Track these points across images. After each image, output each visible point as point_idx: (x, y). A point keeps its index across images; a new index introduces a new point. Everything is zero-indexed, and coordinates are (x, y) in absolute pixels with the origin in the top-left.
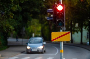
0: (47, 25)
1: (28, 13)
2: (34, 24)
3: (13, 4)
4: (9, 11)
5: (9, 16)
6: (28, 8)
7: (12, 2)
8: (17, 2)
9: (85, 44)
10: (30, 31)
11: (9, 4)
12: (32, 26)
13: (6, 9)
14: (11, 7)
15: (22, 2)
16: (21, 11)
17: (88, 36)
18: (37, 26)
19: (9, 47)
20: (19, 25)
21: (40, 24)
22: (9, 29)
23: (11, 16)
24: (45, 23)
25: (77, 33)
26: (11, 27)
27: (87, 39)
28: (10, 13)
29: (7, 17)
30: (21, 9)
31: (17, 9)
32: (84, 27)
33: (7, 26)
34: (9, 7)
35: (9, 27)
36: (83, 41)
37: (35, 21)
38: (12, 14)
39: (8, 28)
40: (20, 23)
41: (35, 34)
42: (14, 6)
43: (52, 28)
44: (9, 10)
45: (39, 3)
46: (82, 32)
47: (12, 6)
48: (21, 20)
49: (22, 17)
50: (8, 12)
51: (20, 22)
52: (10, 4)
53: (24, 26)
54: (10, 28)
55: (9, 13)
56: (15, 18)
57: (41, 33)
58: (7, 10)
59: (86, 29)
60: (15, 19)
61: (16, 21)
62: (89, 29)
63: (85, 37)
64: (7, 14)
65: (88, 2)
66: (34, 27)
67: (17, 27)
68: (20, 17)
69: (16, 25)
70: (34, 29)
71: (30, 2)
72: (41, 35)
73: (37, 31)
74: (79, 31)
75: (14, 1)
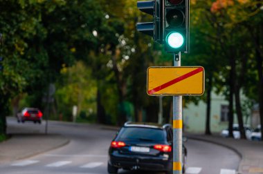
0: (112, 82)
1: (64, 45)
2: (77, 81)
3: (26, 15)
4: (12, 33)
5: (12, 49)
6: (65, 30)
7: (23, 7)
8: (36, 8)
10: (66, 100)
11: (13, 14)
12: (70, 87)
13: (5, 29)
14: (19, 22)
15: (51, 10)
16: (45, 36)
17: (223, 113)
18: (85, 87)
20: (39, 76)
21: (94, 82)
22: (14, 85)
23: (19, 49)
24: (108, 79)
25: (196, 104)
26: (20, 79)
27: (220, 124)
28: (16, 41)
29: (7, 51)
30: (46, 33)
32: (214, 89)
33: (7, 77)
34: (15, 23)
35: (13, 79)
38: (22, 42)
39: (9, 82)
40: (42, 72)
41: (78, 109)
42: (28, 20)
43: (125, 91)
44: (15, 30)
45: (96, 17)
46: (208, 101)
47: (24, 19)
48: (46, 64)
49: (46, 54)
50: (11, 36)
51: (43, 68)
52: (18, 15)
53: (54, 80)
54: (16, 81)
55: (13, 39)
56: (29, 57)
58: (9, 30)
59: (221, 93)
60: (28, 60)
61: (32, 65)
62: (228, 93)
63: (216, 117)
64: (9, 43)
65: (231, 13)
66: (77, 90)
67: (33, 81)
68: (42, 54)
69: (32, 75)
70: (78, 93)
71: (70, 13)
72: (96, 111)
73: (86, 99)
74: (200, 99)
75: (29, 5)
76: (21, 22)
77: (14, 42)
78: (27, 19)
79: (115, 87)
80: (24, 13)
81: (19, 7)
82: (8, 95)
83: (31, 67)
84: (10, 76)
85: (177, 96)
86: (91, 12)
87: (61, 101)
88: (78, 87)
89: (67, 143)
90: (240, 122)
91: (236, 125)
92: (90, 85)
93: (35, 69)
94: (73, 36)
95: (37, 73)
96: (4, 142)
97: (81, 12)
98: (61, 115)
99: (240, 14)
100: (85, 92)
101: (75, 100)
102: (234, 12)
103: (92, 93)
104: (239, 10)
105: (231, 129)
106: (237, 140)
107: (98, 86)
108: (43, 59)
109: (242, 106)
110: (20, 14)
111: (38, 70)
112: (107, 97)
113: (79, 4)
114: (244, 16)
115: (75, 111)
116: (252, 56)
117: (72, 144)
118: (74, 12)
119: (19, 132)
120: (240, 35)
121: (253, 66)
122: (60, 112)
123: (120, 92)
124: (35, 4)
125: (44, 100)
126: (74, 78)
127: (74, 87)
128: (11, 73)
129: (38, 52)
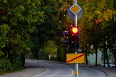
0: (62, 46)
1: (44, 35)
3: (30, 26)
4: (25, 32)
5: (25, 38)
6: (44, 30)
8: (34, 24)
9: (100, 66)
10: (46, 53)
11: (26, 26)
12: (48, 48)
13: (23, 31)
14: (28, 29)
15: (39, 24)
16: (38, 32)
17: (102, 57)
18: (53, 48)
19: (26, 68)
20: (35, 46)
21: (56, 46)
22: (26, 51)
23: (28, 38)
24: (61, 45)
25: (92, 54)
26: (28, 48)
27: (101, 61)
31: (34, 31)
32: (99, 49)
34: (26, 29)
36: (98, 63)
37: (51, 43)
38: (29, 35)
39: (25, 49)
40: (37, 45)
41: (51, 56)
43: (67, 49)
45: (55, 25)
46: (96, 53)
47: (29, 27)
49: (38, 39)
50: (25, 33)
51: (37, 43)
52: (27, 26)
53: (41, 48)
54: (27, 49)
56: (32, 40)
57: (57, 54)
58: (24, 31)
59: (101, 51)
60: (31, 40)
61: (33, 42)
62: (103, 51)
63: (100, 58)
64: (24, 36)
65: (103, 24)
66: (50, 49)
67: (33, 48)
68: (36, 38)
69: (33, 46)
70: (51, 50)
71: (46, 24)
72: (57, 57)
73: (54, 52)
74: (94, 53)
75: (31, 22)
76: (28, 28)
77: (26, 36)
78: (31, 27)
79: (64, 48)
80: (29, 25)
81: (28, 23)
82: (25, 54)
83: (33, 43)
84: (25, 48)
85: (76, 63)
86: (54, 23)
87: (45, 53)
88: (51, 48)
89: (46, 70)
90: (108, 61)
91: (106, 62)
92: (55, 47)
93: (34, 44)
94: (47, 32)
95: (35, 45)
96: (23, 70)
97: (50, 23)
98: (45, 58)
99: (106, 24)
100: (53, 50)
101: (50, 53)
102: (104, 23)
103: (56, 50)
104: (106, 23)
105: (104, 63)
106: (107, 67)
107: (58, 48)
108: (37, 40)
109: (108, 55)
110: (28, 26)
111: (35, 44)
112: (61, 52)
113: (49, 21)
114: (107, 25)
115: (50, 56)
116: (112, 37)
117: (48, 70)
118: (48, 23)
119: (31, 66)
120: (107, 30)
121: (112, 41)
122: (44, 57)
123: (65, 50)
124: (33, 22)
125: (38, 54)
126: (49, 45)
127: (49, 48)
128: (25, 46)
129: (35, 38)
